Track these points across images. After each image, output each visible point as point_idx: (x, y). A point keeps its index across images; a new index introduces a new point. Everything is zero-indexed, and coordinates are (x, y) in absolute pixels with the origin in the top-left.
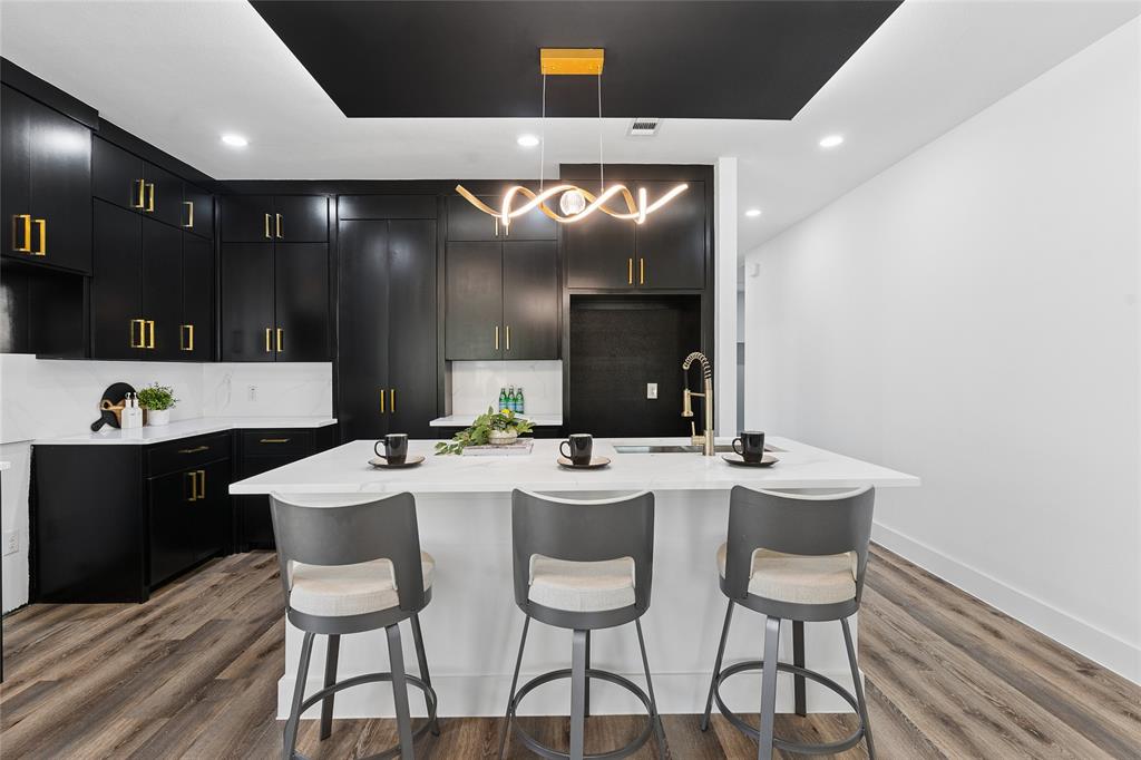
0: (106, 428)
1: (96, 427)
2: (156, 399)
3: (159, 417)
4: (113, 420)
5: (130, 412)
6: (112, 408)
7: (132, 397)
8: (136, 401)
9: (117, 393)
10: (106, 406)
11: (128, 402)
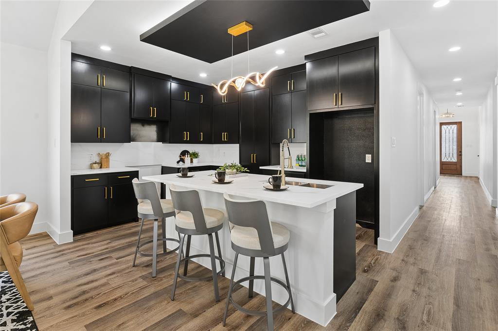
0: (181, 163)
1: (178, 162)
2: (195, 155)
3: (195, 160)
4: (182, 160)
5: (187, 159)
6: (182, 157)
7: (188, 154)
8: (189, 156)
9: (184, 153)
10: (181, 156)
11: (186, 156)
